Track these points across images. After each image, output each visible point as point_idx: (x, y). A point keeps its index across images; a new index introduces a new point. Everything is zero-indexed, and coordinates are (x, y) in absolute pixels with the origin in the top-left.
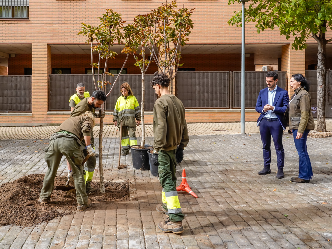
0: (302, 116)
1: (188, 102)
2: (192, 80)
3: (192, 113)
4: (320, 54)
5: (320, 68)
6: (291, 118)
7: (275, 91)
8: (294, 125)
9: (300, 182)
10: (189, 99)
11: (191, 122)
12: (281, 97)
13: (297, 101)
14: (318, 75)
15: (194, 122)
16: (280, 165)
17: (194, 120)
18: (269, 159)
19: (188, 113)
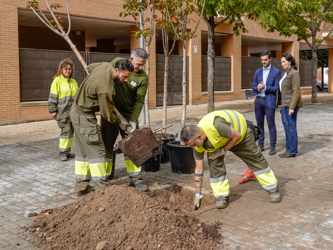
0: (294, 94)
1: (36, 91)
2: (41, 61)
3: (43, 106)
4: (211, 38)
5: (211, 52)
6: (284, 96)
7: (269, 69)
8: (286, 103)
9: (289, 157)
10: (38, 88)
11: (42, 119)
12: (274, 76)
13: (289, 80)
14: (209, 59)
15: (46, 118)
16: (273, 143)
17: (47, 116)
18: (263, 137)
19: (37, 107)
